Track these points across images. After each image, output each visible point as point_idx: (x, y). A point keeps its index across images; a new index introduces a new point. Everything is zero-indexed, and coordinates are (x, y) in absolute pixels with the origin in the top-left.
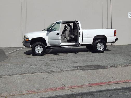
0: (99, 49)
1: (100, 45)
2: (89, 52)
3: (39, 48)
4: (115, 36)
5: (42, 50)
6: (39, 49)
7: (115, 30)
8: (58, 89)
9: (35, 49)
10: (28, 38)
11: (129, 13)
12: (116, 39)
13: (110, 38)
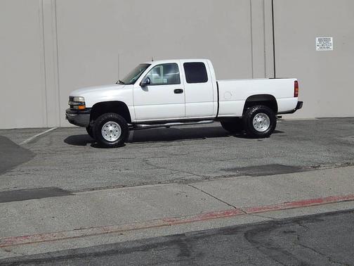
0: (257, 129)
1: (259, 120)
2: (232, 137)
3: (111, 128)
4: (296, 95)
5: (119, 134)
6: (111, 131)
7: (296, 82)
8: (226, 214)
9: (103, 131)
10: (83, 104)
11: (317, 39)
12: (299, 105)
13: (285, 101)
